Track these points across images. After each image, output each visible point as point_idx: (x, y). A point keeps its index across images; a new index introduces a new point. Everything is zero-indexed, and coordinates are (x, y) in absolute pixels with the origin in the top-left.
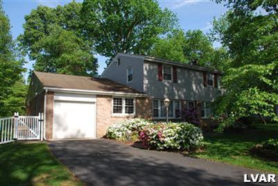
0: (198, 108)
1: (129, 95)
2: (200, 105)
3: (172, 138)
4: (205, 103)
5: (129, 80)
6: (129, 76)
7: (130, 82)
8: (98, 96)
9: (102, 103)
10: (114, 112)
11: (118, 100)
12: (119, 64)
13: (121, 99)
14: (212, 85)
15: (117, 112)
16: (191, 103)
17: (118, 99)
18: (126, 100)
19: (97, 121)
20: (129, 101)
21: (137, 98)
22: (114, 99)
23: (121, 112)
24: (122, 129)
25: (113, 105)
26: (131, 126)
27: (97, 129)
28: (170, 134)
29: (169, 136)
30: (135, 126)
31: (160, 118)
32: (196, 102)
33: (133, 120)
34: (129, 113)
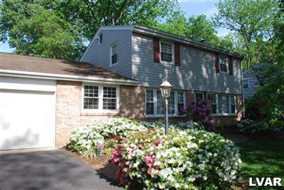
0: (209, 102)
1: (110, 81)
2: (211, 97)
3: (177, 170)
4: (217, 95)
5: (113, 63)
6: (113, 57)
7: (115, 64)
8: (59, 82)
9: (65, 93)
10: (85, 107)
11: (91, 89)
12: (101, 42)
13: (97, 88)
14: (226, 71)
15: (90, 108)
16: (199, 95)
17: (91, 87)
18: (105, 88)
19: (58, 121)
20: (110, 91)
21: (122, 86)
22: (86, 87)
23: (96, 108)
24: (91, 135)
25: (83, 97)
26: (107, 130)
27: (56, 134)
28: (172, 161)
29: (170, 165)
30: (113, 131)
31: (156, 115)
32: (205, 92)
33: (110, 121)
34: (110, 108)
